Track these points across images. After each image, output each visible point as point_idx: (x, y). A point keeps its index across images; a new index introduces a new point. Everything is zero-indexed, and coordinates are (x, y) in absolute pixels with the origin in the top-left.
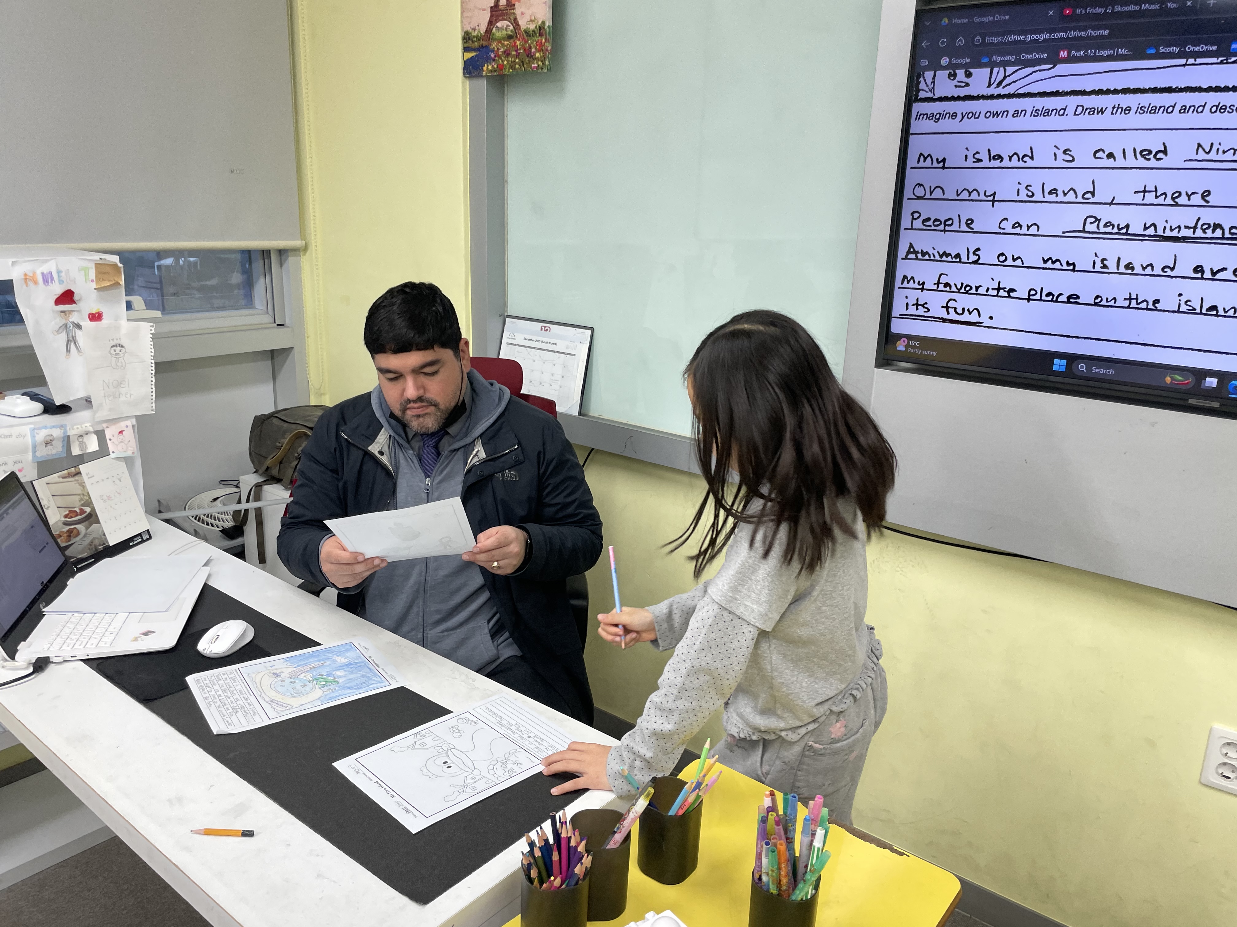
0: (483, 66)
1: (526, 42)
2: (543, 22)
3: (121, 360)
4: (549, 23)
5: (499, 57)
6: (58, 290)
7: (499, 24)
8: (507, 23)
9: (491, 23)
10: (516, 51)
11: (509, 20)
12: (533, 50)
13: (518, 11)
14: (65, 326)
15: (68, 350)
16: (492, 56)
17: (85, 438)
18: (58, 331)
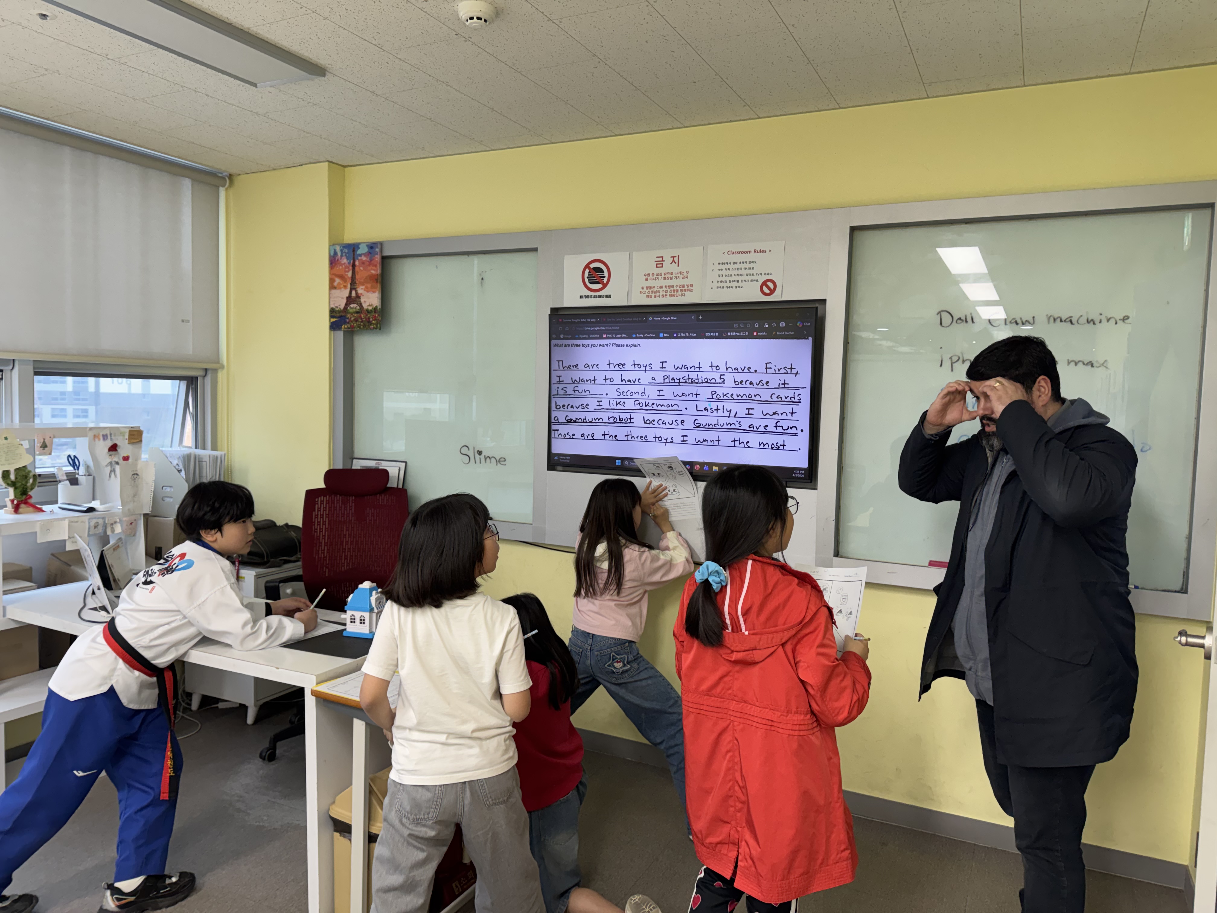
0: (342, 326)
1: (367, 315)
2: (376, 306)
3: (136, 482)
4: (379, 307)
5: (352, 321)
6: (109, 444)
7: (352, 306)
8: (355, 305)
9: (347, 305)
10: (362, 319)
11: (357, 304)
12: (371, 319)
13: (362, 300)
14: (111, 463)
15: (110, 476)
16: (347, 321)
17: (114, 526)
18: (107, 466)
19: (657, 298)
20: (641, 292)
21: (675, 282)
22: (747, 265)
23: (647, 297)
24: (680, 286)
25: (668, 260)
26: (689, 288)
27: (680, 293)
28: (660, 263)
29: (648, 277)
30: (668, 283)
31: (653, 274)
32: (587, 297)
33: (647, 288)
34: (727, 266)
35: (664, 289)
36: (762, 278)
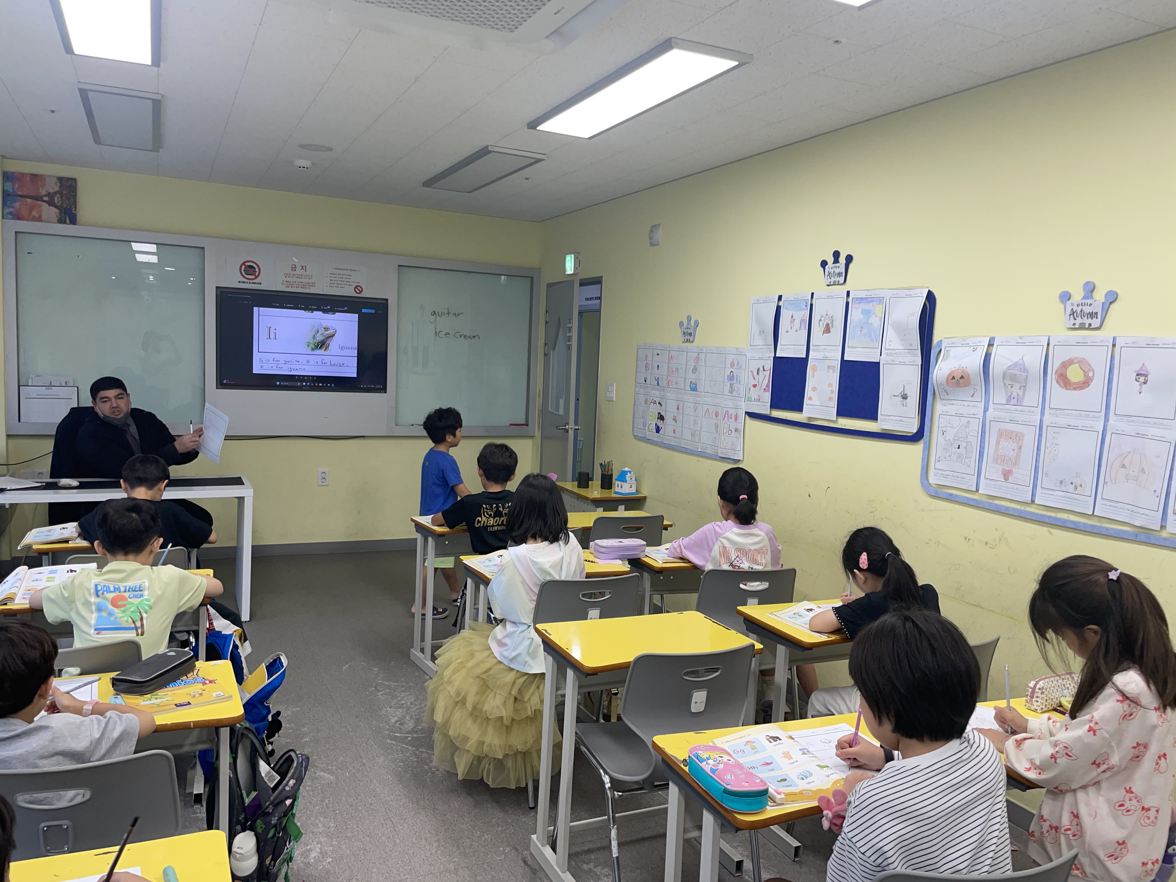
19: (293, 288)
20: (282, 284)
21: (304, 280)
22: (347, 277)
23: (287, 287)
24: (307, 283)
25: (298, 268)
26: (313, 285)
27: (307, 286)
28: (294, 268)
29: (286, 275)
30: (300, 280)
31: (290, 274)
32: (244, 282)
33: (286, 281)
34: (335, 276)
35: (297, 283)
36: (355, 285)
